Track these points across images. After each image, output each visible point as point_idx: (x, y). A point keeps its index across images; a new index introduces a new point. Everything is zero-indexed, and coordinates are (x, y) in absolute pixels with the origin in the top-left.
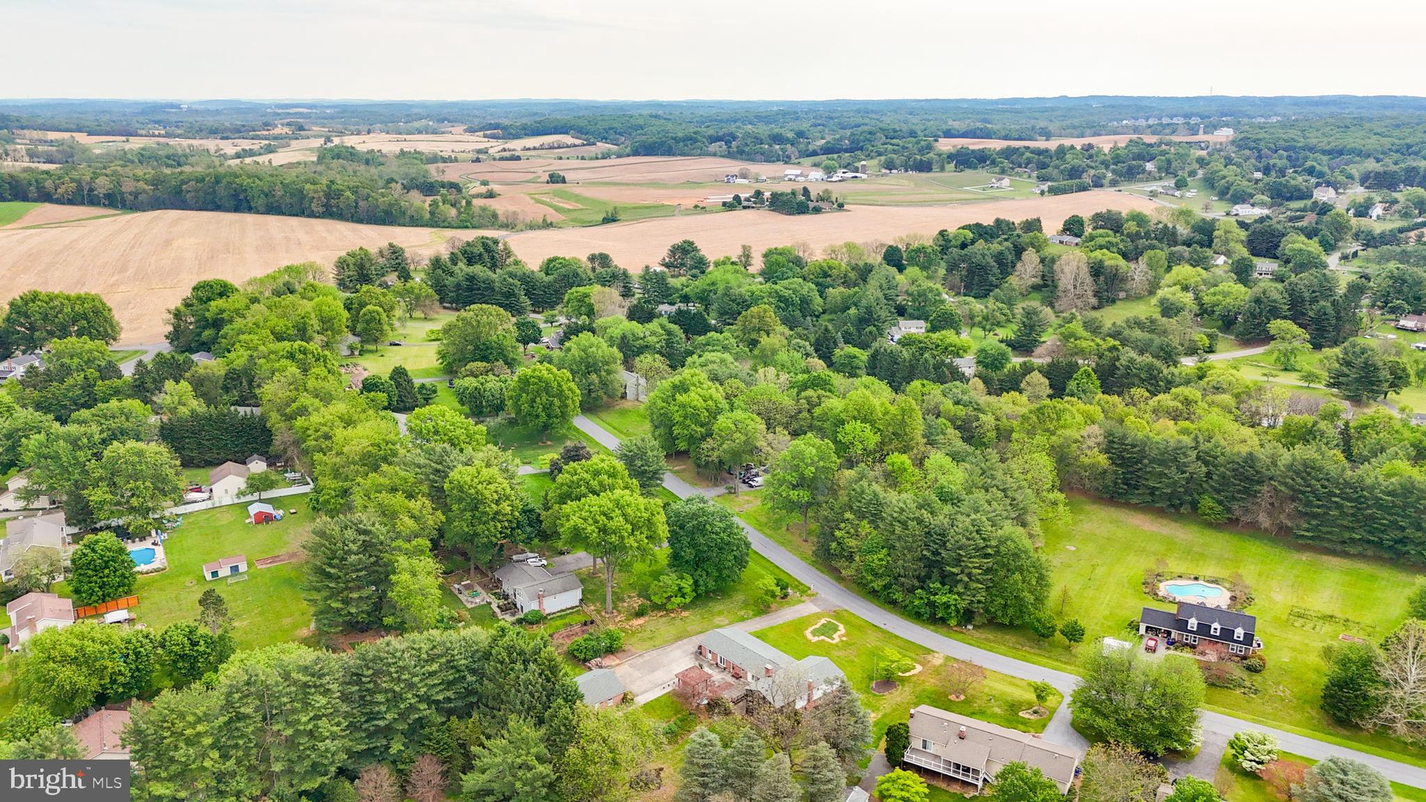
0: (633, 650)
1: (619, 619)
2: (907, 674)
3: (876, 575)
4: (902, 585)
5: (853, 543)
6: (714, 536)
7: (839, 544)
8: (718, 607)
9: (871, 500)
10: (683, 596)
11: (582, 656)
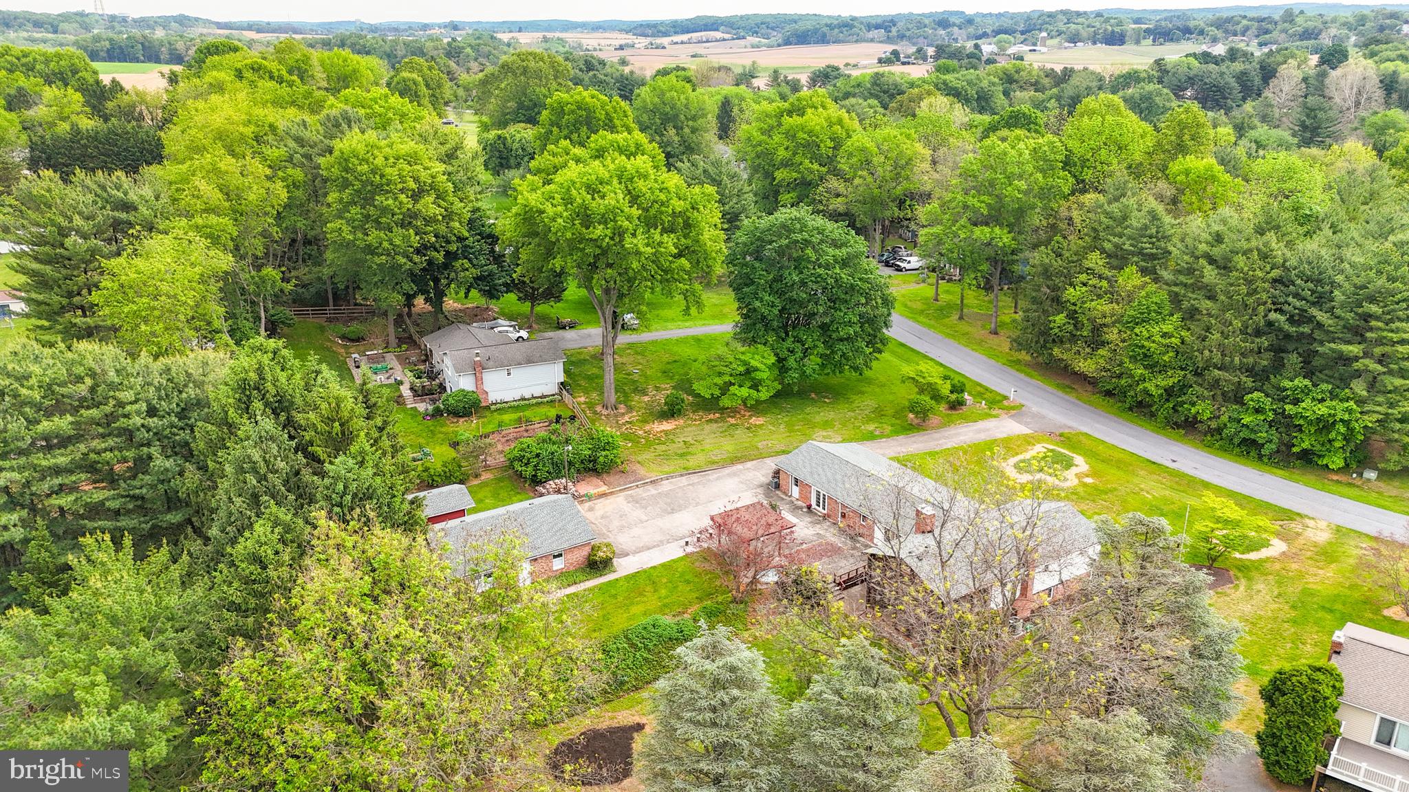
0: (642, 471)
1: (626, 418)
2: (1253, 556)
3: (1155, 367)
4: (1216, 383)
5: (1101, 307)
6: (821, 271)
7: (1072, 315)
8: (821, 414)
9: (1146, 227)
10: (755, 386)
11: (528, 472)
